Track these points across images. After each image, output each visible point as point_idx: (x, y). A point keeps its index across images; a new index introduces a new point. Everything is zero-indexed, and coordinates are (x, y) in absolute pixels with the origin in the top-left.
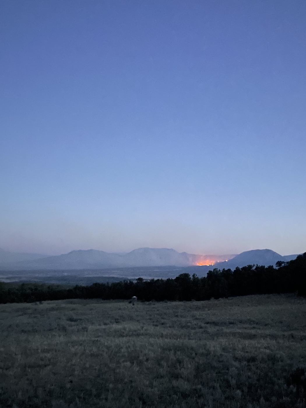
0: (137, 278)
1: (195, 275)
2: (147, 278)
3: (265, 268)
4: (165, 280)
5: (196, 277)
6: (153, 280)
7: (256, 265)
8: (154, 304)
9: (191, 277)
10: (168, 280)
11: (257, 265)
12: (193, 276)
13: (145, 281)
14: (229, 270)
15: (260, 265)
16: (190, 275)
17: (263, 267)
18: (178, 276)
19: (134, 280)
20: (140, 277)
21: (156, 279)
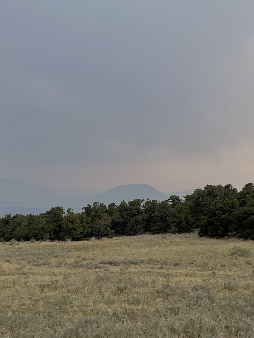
1: (71, 210)
3: (158, 202)
5: (72, 212)
7: (146, 200)
8: (18, 244)
9: (65, 211)
11: (148, 199)
12: (68, 211)
14: (113, 205)
15: (152, 199)
16: (63, 210)
17: (155, 202)
18: (48, 211)
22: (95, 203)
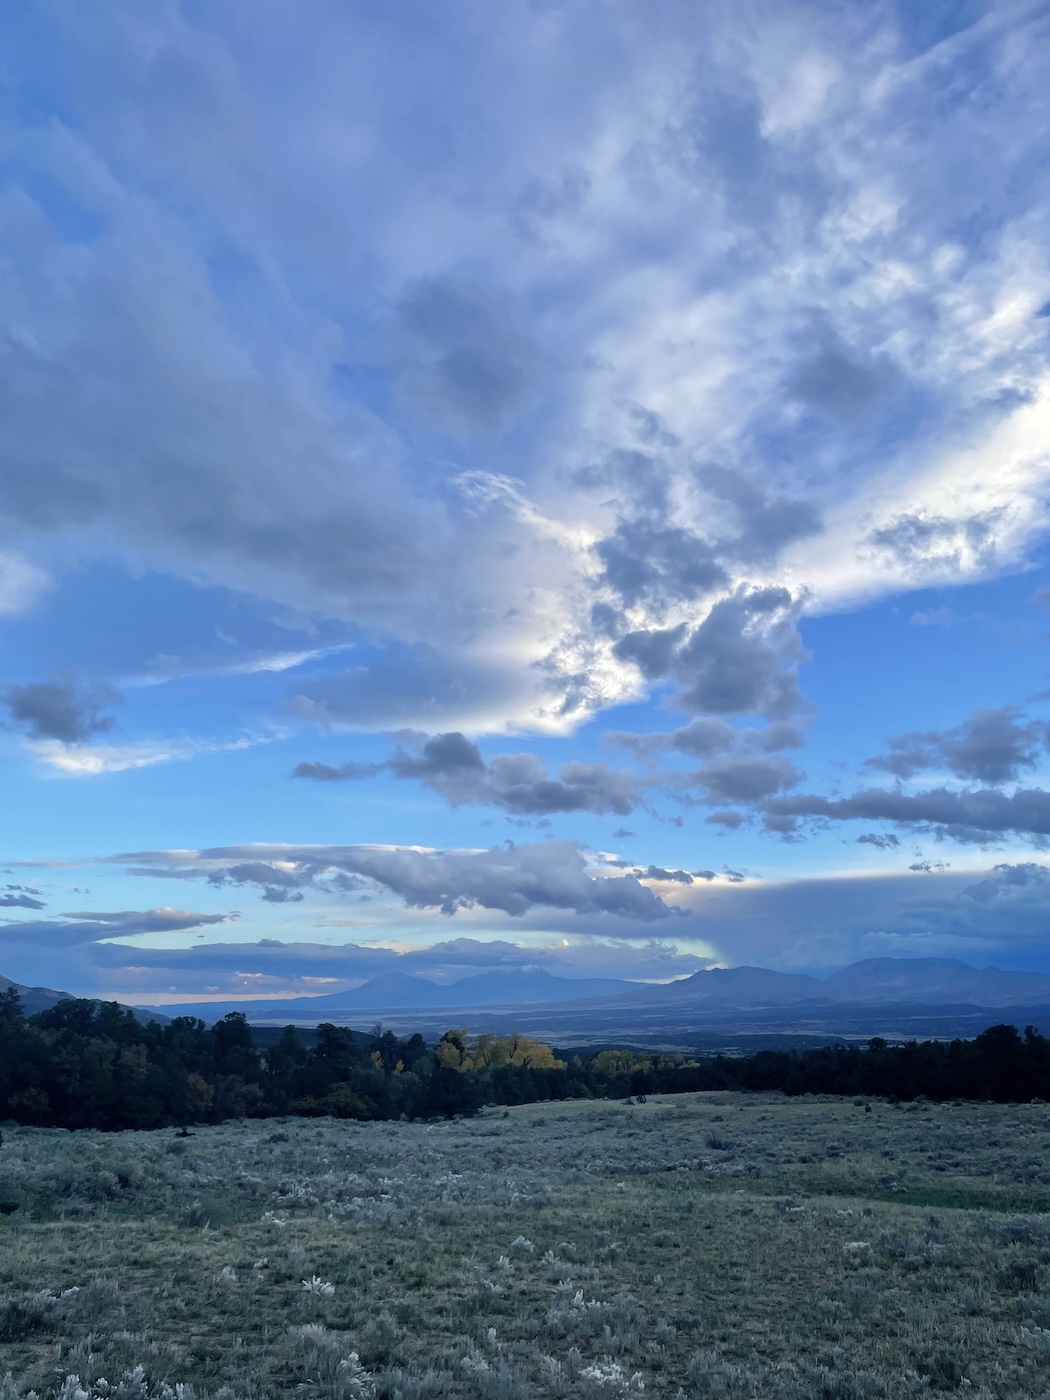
0: (870, 1038)
2: (894, 1038)
4: (947, 1043)
6: (913, 1044)
10: (956, 1044)
13: (892, 1046)
19: (862, 1042)
20: (876, 1036)
21: (920, 1040)
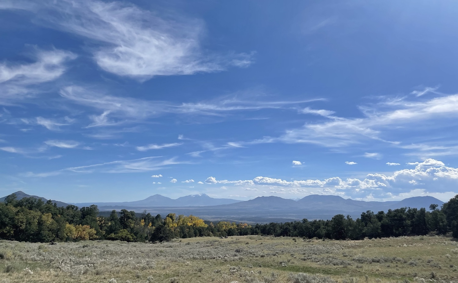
5: (350, 218)
11: (409, 208)
14: (382, 212)
15: (412, 208)
16: (345, 217)
20: (305, 218)
22: (368, 212)
